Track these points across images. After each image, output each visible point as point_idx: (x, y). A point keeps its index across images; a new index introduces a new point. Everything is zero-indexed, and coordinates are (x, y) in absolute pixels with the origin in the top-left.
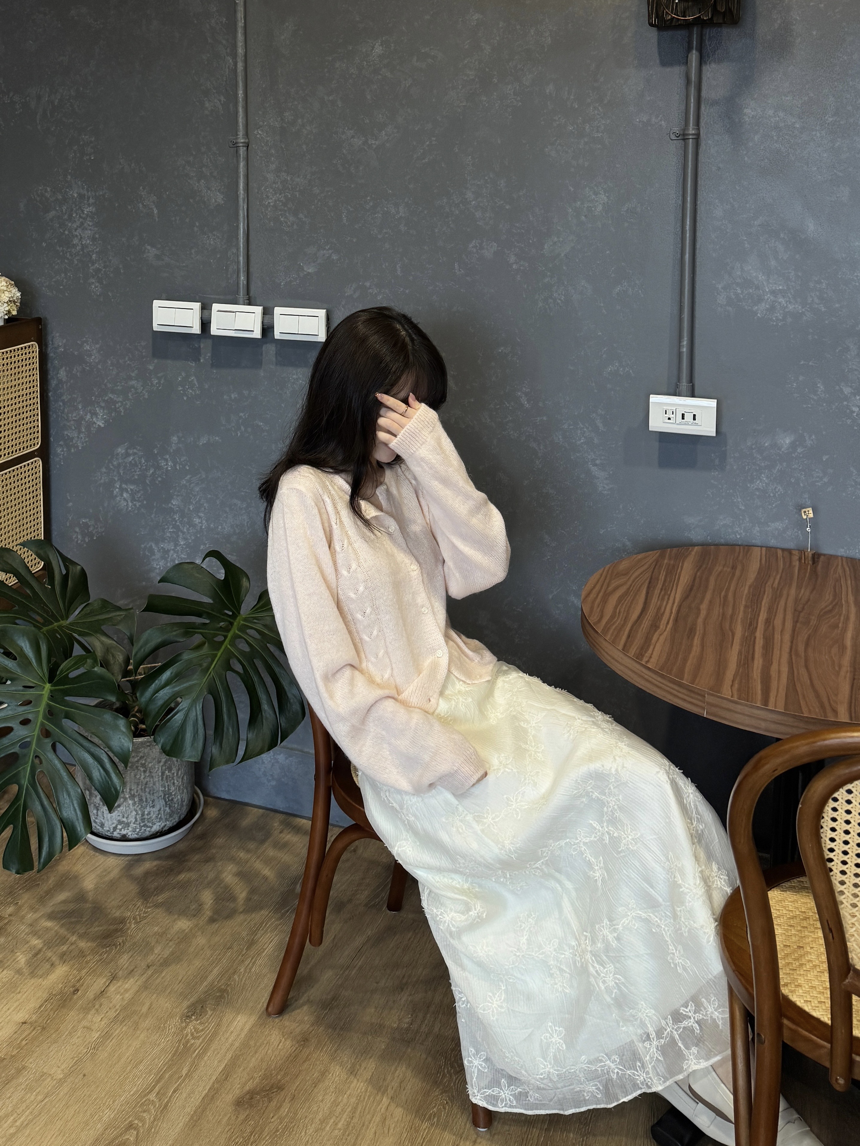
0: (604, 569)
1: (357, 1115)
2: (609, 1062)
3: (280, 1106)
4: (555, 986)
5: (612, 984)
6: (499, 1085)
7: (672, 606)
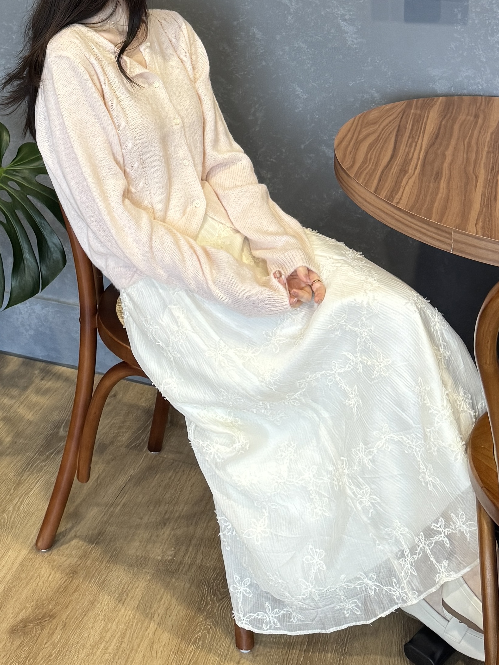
0: (355, 119)
1: (126, 640)
2: (366, 579)
3: (53, 633)
4: (315, 510)
5: (368, 504)
6: (263, 609)
7: (420, 152)
